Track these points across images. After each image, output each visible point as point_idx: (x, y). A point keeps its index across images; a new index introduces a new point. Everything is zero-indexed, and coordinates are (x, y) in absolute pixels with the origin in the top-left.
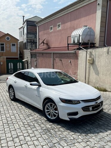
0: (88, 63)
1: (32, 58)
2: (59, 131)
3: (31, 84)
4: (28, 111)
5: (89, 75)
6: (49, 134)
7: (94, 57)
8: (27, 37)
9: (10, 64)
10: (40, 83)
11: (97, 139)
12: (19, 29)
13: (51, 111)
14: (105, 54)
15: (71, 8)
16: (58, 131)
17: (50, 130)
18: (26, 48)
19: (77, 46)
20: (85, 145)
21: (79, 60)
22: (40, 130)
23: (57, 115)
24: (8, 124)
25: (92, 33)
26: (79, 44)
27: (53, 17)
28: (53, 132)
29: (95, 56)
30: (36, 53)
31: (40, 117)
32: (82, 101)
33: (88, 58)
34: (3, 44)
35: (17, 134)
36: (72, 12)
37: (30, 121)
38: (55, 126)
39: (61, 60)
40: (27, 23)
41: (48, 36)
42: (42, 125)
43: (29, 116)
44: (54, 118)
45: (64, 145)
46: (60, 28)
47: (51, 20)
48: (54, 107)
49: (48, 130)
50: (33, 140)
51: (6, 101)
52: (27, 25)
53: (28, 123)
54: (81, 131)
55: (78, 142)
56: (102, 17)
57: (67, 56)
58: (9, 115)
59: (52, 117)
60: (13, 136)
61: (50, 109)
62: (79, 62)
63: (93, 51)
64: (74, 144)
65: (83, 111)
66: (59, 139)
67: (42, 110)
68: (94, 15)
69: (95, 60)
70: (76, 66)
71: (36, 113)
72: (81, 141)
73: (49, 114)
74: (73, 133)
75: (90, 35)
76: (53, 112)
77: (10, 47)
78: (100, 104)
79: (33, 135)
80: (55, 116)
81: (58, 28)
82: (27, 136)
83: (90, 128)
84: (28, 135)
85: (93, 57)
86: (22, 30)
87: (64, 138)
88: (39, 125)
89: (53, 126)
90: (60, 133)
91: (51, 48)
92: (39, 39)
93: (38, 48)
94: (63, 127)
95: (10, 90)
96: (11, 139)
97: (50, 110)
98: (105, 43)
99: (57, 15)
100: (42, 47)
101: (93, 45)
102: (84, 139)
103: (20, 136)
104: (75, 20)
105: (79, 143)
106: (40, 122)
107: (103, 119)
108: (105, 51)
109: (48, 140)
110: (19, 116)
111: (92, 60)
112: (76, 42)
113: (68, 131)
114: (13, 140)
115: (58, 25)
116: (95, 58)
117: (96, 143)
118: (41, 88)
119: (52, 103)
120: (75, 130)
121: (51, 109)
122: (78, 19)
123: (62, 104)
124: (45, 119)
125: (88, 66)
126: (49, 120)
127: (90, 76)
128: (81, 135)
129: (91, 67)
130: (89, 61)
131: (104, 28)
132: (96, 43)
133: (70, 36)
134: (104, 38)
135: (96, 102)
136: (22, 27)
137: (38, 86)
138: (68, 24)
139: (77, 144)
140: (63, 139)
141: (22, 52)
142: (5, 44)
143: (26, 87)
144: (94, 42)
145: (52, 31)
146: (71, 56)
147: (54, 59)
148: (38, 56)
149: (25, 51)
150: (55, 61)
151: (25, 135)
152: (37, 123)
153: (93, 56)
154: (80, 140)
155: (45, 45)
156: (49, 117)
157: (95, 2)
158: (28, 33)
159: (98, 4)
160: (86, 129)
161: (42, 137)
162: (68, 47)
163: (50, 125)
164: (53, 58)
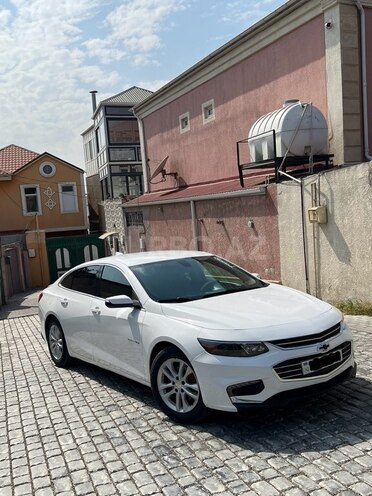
0: (309, 225)
1: (128, 225)
2: (204, 448)
3: (109, 305)
4: (108, 395)
5: (318, 264)
6: (169, 460)
7: (327, 200)
8: (109, 160)
9: (58, 252)
10: (137, 299)
11: (329, 466)
12: (83, 135)
13: (178, 386)
14: (363, 188)
15: (242, 48)
16: (201, 450)
17: (175, 447)
18: (109, 196)
19: (271, 172)
20: (287, 487)
21: (280, 216)
22: (143, 450)
23: (196, 397)
24: (41, 437)
25: (315, 121)
26: (276, 162)
27: (187, 83)
28: (182, 452)
29: (329, 198)
30: (139, 207)
31: (146, 410)
32: (274, 342)
33: (309, 206)
34: (33, 190)
35: (67, 466)
36: (245, 59)
37: (112, 424)
38: (190, 435)
39: (222, 223)
40: (106, 114)
41: (176, 148)
42: (150, 436)
43: (109, 409)
44: (189, 409)
45: (217, 489)
46: (213, 118)
47: (180, 94)
48: (184, 372)
49: (168, 449)
50: (115, 480)
51: (39, 369)
52: (107, 120)
53: (104, 430)
54: (276, 446)
55: (263, 479)
56: (344, 66)
57: (240, 206)
58: (44, 412)
59: (181, 405)
60: (52, 472)
61: (175, 380)
62: (280, 224)
63: (323, 181)
64: (249, 484)
65: (281, 376)
66: (201, 473)
67: (149, 385)
68: (319, 63)
69: (333, 211)
70: (273, 236)
71: (132, 400)
72: (275, 474)
73: (173, 398)
74: (249, 453)
75: (310, 129)
76: (182, 391)
77: (56, 198)
78: (340, 351)
79: (118, 465)
80: (190, 401)
81: (206, 118)
82: (99, 470)
83: (310, 433)
84: (101, 466)
85: (323, 200)
86: (92, 136)
87: (219, 470)
88: (139, 433)
89: (186, 434)
90: (206, 454)
91: (188, 186)
92: (148, 160)
93: (146, 190)
94: (218, 435)
95: (51, 331)
96: (47, 481)
97: (174, 383)
98: (367, 150)
99: (198, 76)
100: (160, 186)
101: (324, 163)
102: (283, 468)
103: (75, 470)
104: (259, 85)
105: (268, 480)
106: (144, 424)
107: (357, 403)
108: (361, 175)
109: (164, 478)
110: (77, 410)
111: (323, 212)
112: (265, 157)
113: (235, 447)
114: (52, 485)
115: (206, 109)
116: (333, 202)
117: (323, 477)
118: (142, 313)
119: (177, 360)
120: (258, 442)
121: (177, 378)
122: (268, 82)
123: (210, 359)
124: (162, 415)
125: (310, 234)
126: (175, 418)
127: (322, 266)
128: (274, 457)
129: (323, 236)
130: (312, 216)
131: (358, 102)
132: (333, 155)
133: (245, 141)
134: (359, 133)
135: (323, 343)
136: (92, 128)
137: (131, 309)
138: (238, 103)
139: (257, 484)
140: (214, 471)
141: (96, 211)
142: (38, 190)
143: (96, 314)
144: (325, 152)
145: (188, 129)
146: (252, 206)
147: (199, 223)
148: (149, 219)
149: (105, 203)
150: (203, 228)
151: (91, 467)
152: (135, 429)
153: (324, 196)
154: (269, 473)
155: (168, 177)
156: (174, 408)
157: (318, 20)
158: (111, 145)
159: (329, 25)
160: (296, 437)
161: (146, 470)
162: (241, 176)
163: (176, 434)
164: (196, 217)
